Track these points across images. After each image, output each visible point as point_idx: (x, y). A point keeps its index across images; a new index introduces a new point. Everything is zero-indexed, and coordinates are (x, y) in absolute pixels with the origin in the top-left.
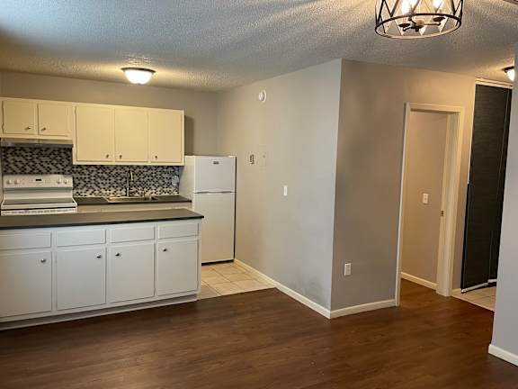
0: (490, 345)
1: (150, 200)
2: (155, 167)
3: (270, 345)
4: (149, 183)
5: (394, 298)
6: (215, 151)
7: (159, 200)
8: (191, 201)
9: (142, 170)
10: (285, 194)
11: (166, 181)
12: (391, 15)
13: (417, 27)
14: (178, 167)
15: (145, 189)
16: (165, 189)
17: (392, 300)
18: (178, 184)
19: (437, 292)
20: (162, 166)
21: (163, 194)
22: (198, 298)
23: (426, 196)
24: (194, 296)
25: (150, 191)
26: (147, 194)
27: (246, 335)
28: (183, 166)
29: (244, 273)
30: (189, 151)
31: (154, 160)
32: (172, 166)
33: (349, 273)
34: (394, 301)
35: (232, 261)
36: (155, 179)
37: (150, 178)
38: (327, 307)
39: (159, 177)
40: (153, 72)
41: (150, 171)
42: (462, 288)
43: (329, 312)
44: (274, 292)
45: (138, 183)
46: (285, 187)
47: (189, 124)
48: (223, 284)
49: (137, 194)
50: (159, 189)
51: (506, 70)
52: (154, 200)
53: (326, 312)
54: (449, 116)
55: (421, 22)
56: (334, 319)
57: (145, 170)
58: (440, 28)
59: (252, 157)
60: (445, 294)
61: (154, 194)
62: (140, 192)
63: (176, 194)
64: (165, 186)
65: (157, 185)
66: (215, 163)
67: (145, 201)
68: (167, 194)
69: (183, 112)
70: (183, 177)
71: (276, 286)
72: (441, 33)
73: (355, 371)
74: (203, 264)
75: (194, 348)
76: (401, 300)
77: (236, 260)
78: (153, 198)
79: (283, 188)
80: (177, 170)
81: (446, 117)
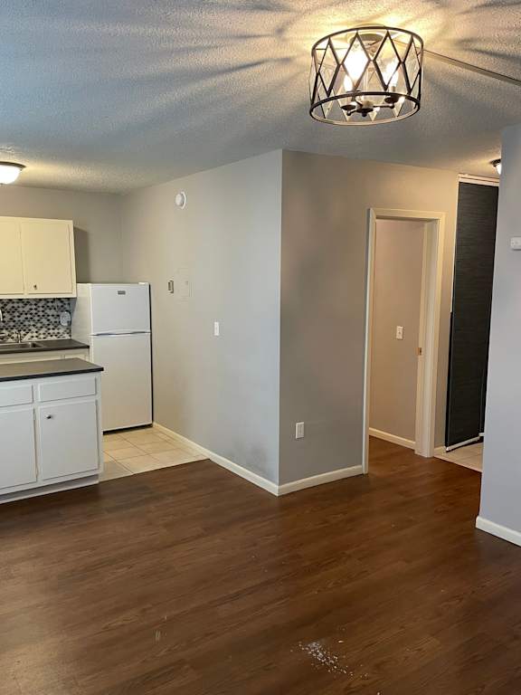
0: (478, 518)
1: (31, 348)
2: (35, 300)
3: (199, 537)
4: (26, 323)
5: (361, 464)
6: (122, 276)
7: (44, 347)
8: (88, 347)
9: (16, 305)
10: (217, 333)
11: (52, 319)
12: (328, 93)
13: (365, 111)
14: (69, 299)
15: (22, 333)
16: (51, 331)
17: (359, 466)
18: (70, 323)
19: (416, 453)
20: (45, 299)
21: (49, 338)
22: (101, 479)
23: (400, 329)
24: (95, 477)
25: (30, 334)
26: (26, 339)
27: (166, 526)
28: (76, 298)
29: (166, 441)
30: (83, 277)
31: (33, 291)
32: (59, 299)
33: (302, 435)
34: (362, 468)
35: (150, 426)
36: (36, 318)
37: (29, 316)
38: (274, 482)
39: (41, 314)
40: (21, 166)
41: (28, 307)
42: (447, 446)
43: (277, 487)
44: (206, 464)
45: (12, 324)
46: (217, 324)
47: (81, 238)
48: (137, 458)
49: (10, 340)
50: (41, 332)
51: (495, 162)
52: (35, 348)
53: (274, 488)
54: (426, 224)
55: (368, 103)
56: (283, 496)
57: (21, 305)
58: (396, 111)
59: (171, 285)
60: (426, 454)
61: (35, 339)
62: (15, 336)
63: (67, 337)
64: (51, 327)
65: (39, 325)
66: (120, 293)
67: (23, 349)
68: (54, 338)
69: (71, 223)
70: (75, 313)
71: (209, 457)
72: (397, 119)
73: (308, 563)
74: (105, 433)
75: (93, 549)
76: (370, 465)
77: (154, 423)
78: (34, 345)
79: (214, 325)
80: (67, 304)
81: (423, 226)
